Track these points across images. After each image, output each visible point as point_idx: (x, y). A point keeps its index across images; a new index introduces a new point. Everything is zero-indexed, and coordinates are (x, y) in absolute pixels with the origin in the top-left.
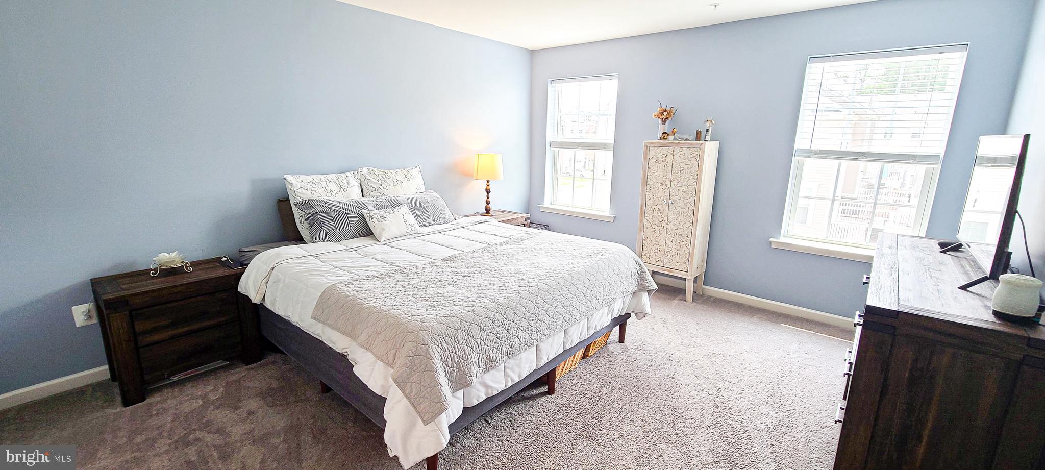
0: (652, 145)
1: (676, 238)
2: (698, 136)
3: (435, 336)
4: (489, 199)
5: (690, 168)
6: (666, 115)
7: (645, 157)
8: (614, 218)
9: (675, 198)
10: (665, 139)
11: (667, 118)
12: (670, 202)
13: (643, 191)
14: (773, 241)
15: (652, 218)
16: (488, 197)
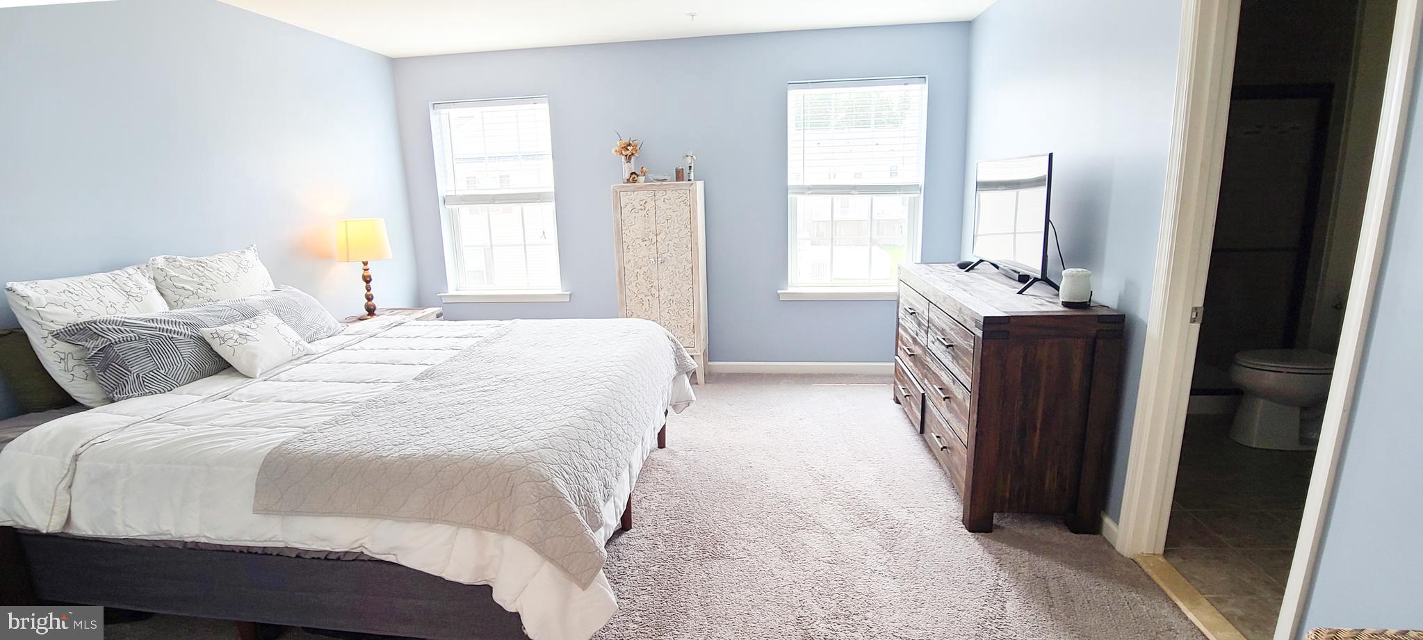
0: (623, 189)
1: (674, 306)
2: (679, 175)
3: (551, 466)
4: (371, 292)
5: (679, 214)
6: (629, 150)
7: (616, 207)
8: (570, 295)
9: (664, 255)
10: (634, 181)
11: (633, 154)
12: (660, 261)
13: (618, 252)
14: (782, 293)
15: (636, 286)
16: (368, 289)
